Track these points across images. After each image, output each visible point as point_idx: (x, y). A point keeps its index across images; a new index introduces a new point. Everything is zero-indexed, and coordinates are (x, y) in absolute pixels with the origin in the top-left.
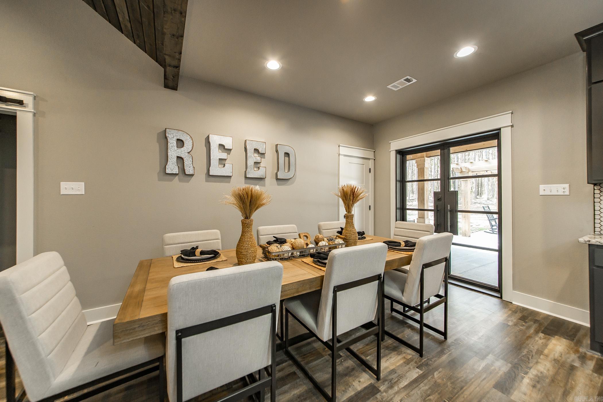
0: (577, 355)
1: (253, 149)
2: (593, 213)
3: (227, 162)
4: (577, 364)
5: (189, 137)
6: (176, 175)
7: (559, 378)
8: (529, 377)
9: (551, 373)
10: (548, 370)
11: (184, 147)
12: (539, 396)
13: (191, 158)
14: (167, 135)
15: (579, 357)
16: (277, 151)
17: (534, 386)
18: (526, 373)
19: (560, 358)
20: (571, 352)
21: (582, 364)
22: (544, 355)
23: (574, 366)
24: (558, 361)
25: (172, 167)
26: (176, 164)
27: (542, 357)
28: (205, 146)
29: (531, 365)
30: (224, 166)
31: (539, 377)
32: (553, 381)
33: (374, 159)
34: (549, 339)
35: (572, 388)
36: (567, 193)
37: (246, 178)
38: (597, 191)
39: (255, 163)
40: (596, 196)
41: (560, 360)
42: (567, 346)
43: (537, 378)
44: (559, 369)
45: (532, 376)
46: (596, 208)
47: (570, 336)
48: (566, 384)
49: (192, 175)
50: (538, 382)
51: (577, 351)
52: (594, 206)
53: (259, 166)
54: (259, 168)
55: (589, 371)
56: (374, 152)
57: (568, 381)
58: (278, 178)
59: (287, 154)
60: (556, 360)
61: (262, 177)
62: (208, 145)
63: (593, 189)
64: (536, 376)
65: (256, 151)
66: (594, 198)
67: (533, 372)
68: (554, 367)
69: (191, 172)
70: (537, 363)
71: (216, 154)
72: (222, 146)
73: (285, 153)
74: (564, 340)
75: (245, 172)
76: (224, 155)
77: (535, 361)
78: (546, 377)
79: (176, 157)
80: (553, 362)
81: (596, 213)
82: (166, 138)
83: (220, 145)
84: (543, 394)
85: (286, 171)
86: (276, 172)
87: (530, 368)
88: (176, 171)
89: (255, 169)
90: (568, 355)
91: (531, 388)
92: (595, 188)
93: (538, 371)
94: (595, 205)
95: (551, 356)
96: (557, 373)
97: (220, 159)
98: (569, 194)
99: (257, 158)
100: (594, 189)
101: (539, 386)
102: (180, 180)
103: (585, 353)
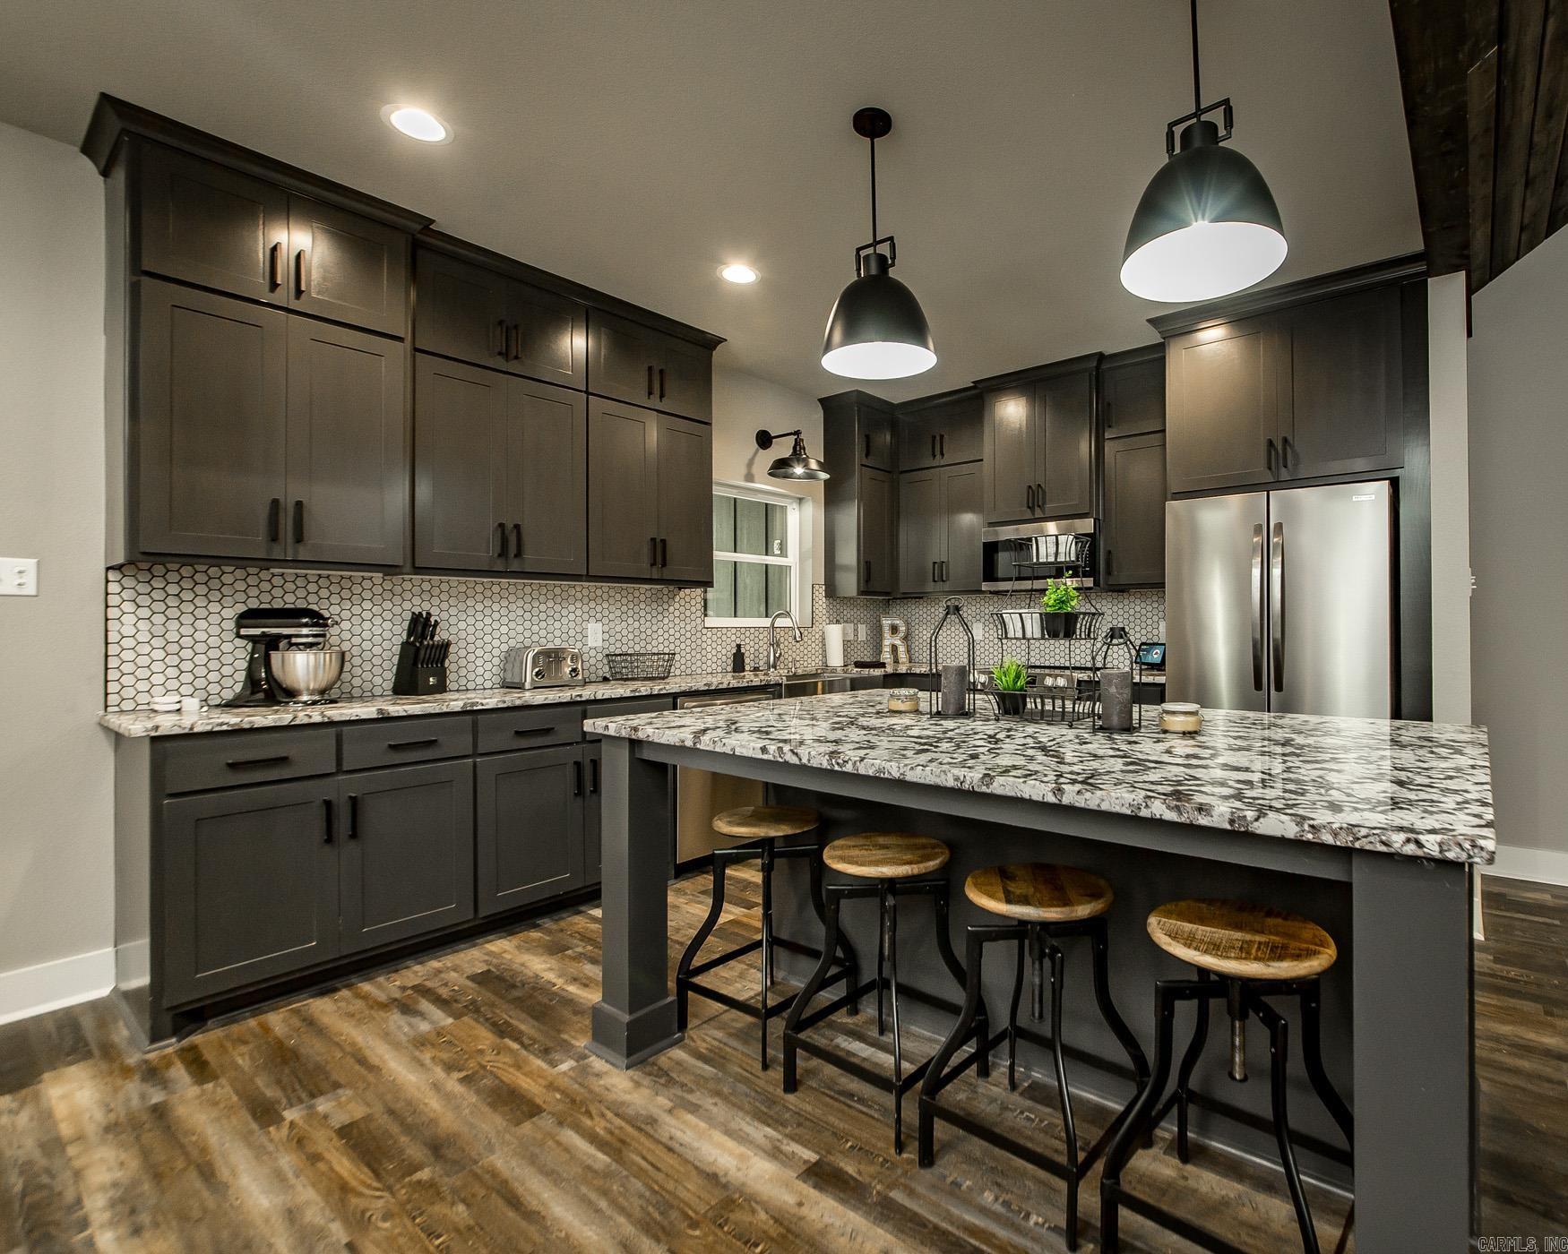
0: (137, 1077)
2: (104, 651)
4: (157, 1097)
7: (162, 1158)
8: (102, 1226)
9: (134, 1164)
10: (122, 1164)
12: (173, 1238)
15: (144, 1080)
17: (137, 1231)
18: (84, 1224)
19: (112, 1116)
20: (119, 1082)
21: (165, 1088)
22: (72, 1142)
23: (156, 1104)
24: (116, 1124)
27: (72, 1151)
29: (70, 1196)
31: (122, 1200)
32: (158, 1177)
34: (37, 1097)
35: (204, 1150)
36: (30, 589)
38: (114, 588)
40: (113, 600)
41: (118, 1117)
42: (95, 1076)
43: (119, 1208)
44: (138, 1138)
45: (107, 1215)
46: (113, 637)
47: (73, 1050)
48: (186, 1154)
50: (133, 1211)
51: (127, 1072)
52: (107, 631)
55: (193, 1091)
57: (182, 1147)
60: (111, 1129)
63: (104, 581)
64: (113, 1204)
66: (107, 607)
67: (96, 1206)
68: (122, 1145)
70: (78, 1174)
74: (73, 1068)
77: (69, 1173)
78: (135, 1183)
80: (110, 1136)
81: (113, 650)
84: (174, 1223)
87: (79, 1202)
90: (121, 1095)
91: (136, 1241)
92: (110, 578)
93: (103, 1188)
94: (109, 629)
95: (91, 1130)
96: (145, 1154)
98: (34, 593)
100: (107, 581)
101: (145, 1218)
103: (146, 1062)
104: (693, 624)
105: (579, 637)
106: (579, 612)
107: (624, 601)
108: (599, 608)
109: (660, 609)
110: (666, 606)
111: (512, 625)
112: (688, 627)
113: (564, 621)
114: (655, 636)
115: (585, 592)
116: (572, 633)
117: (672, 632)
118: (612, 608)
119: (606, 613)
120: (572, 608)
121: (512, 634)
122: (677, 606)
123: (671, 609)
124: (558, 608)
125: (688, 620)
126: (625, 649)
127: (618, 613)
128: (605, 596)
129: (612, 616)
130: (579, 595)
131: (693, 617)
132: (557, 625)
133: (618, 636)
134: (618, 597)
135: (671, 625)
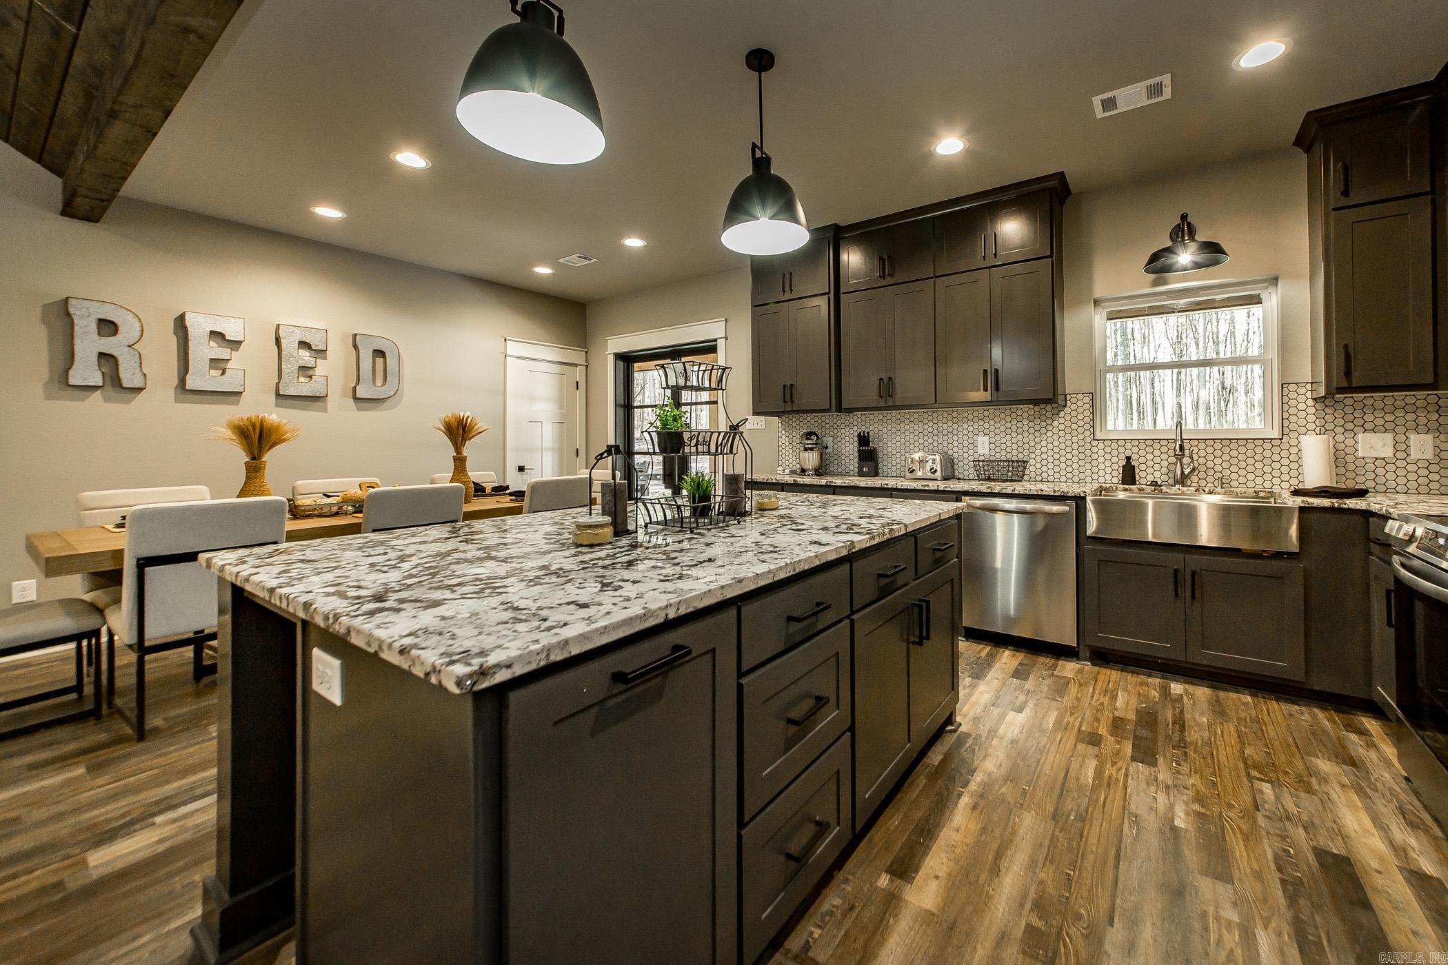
1: (297, 342)
3: (229, 365)
5: (131, 315)
6: (95, 388)
11: (118, 336)
13: (137, 356)
14: (71, 310)
16: (355, 346)
25: (86, 371)
26: (97, 368)
28: (175, 334)
30: (223, 373)
33: (587, 366)
36: (764, 427)
37: (278, 394)
39: (301, 368)
49: (139, 390)
53: (311, 372)
54: (310, 377)
56: (587, 352)
58: (358, 396)
59: (379, 353)
61: (317, 395)
62: (181, 333)
65: (304, 345)
66: (779, 432)
69: (138, 383)
71: (202, 350)
72: (217, 335)
73: (374, 350)
75: (278, 384)
76: (223, 353)
79: (97, 355)
82: (68, 314)
83: (212, 333)
85: (379, 383)
86: (353, 385)
88: (96, 379)
89: (302, 379)
94: (779, 441)
97: (211, 359)
99: (305, 357)
102: (107, 399)
104: (1081, 436)
105: (971, 446)
106: (971, 429)
107: (1008, 419)
108: (986, 425)
109: (1043, 424)
110: (1049, 421)
111: (926, 438)
112: (1075, 440)
113: (960, 435)
114: (1038, 447)
115: (976, 414)
116: (966, 444)
117: (1056, 443)
118: (998, 425)
119: (992, 428)
120: (965, 426)
121: (926, 444)
122: (1062, 420)
123: (1056, 424)
124: (955, 426)
125: (1074, 433)
126: (1009, 456)
127: (1003, 428)
128: (991, 416)
129: (997, 431)
130: (971, 417)
131: (1081, 430)
132: (955, 438)
133: (1003, 446)
134: (1003, 416)
135: (1055, 437)
